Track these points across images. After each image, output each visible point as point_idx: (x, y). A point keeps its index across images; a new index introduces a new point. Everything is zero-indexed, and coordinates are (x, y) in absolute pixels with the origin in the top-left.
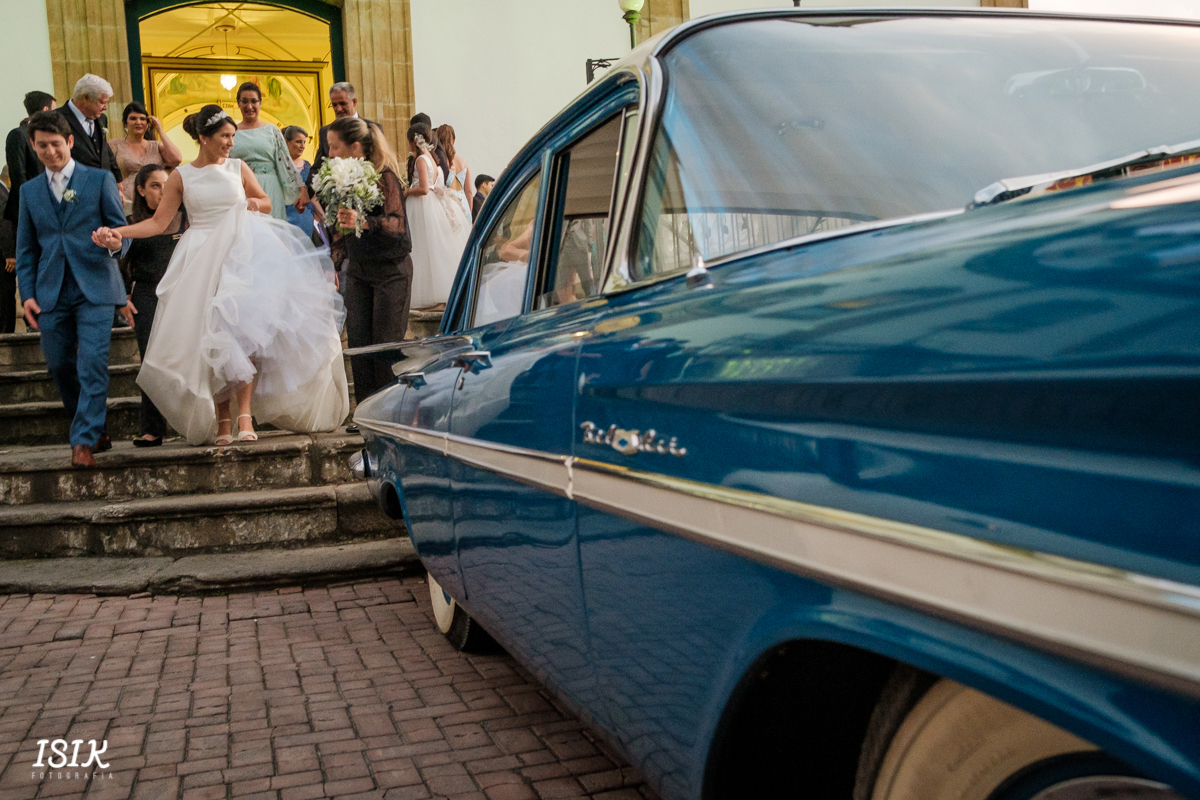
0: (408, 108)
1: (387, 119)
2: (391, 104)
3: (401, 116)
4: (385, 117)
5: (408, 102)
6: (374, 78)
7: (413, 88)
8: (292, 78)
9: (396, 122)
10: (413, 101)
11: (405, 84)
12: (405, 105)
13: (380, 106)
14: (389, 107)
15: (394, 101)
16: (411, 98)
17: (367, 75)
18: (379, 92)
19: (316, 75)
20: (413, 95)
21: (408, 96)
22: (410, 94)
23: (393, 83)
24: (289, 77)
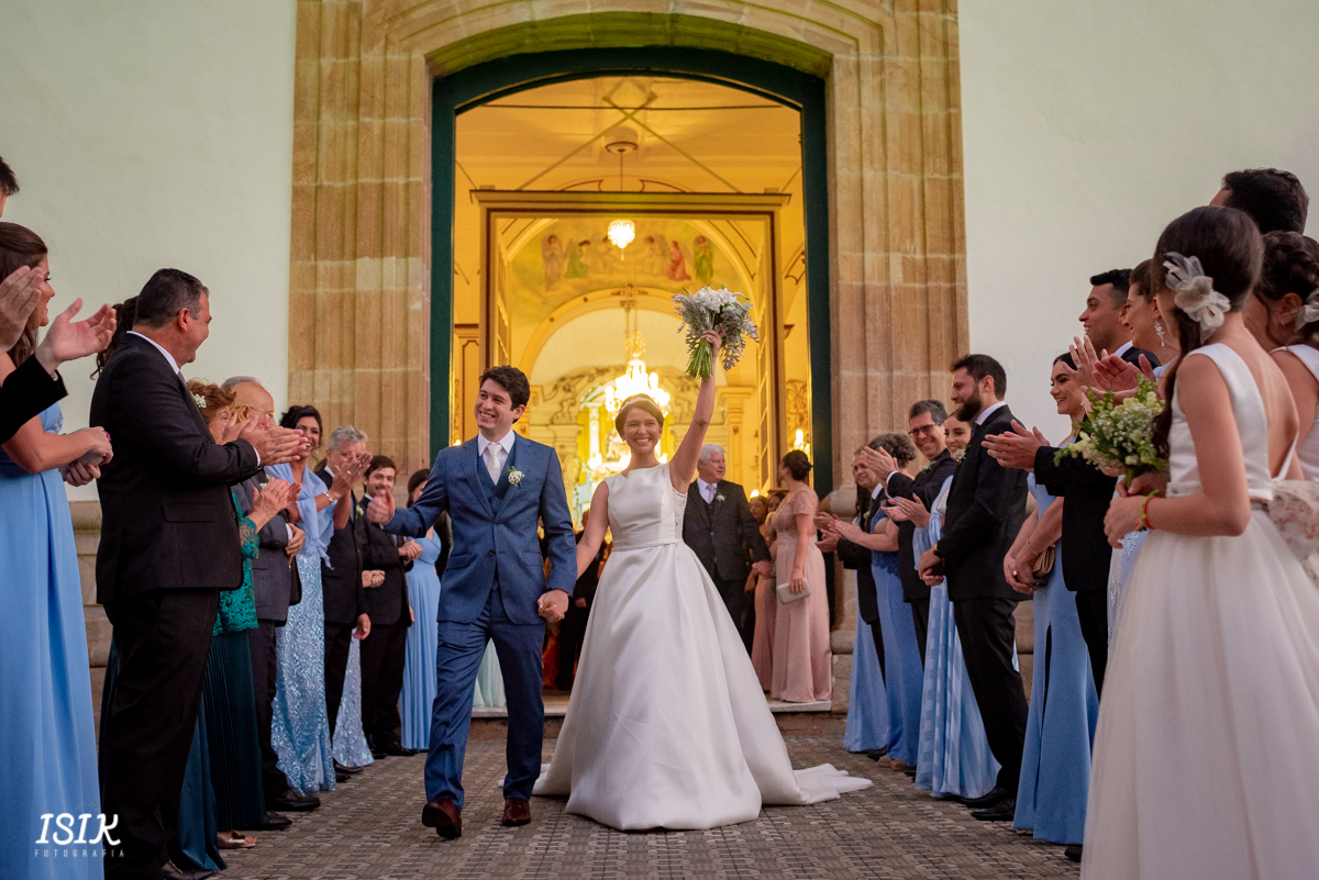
0: (953, 263)
1: (911, 285)
2: (919, 256)
3: (938, 278)
4: (906, 280)
5: (952, 251)
6: (886, 206)
7: (962, 224)
8: (721, 223)
9: (927, 290)
10: (963, 250)
11: (946, 217)
12: (945, 257)
13: (895, 259)
14: (914, 262)
15: (924, 250)
16: (957, 244)
17: (873, 200)
18: (895, 232)
19: (768, 217)
20: (963, 237)
21: (952, 240)
22: (957, 235)
23: (923, 215)
24: (716, 222)
